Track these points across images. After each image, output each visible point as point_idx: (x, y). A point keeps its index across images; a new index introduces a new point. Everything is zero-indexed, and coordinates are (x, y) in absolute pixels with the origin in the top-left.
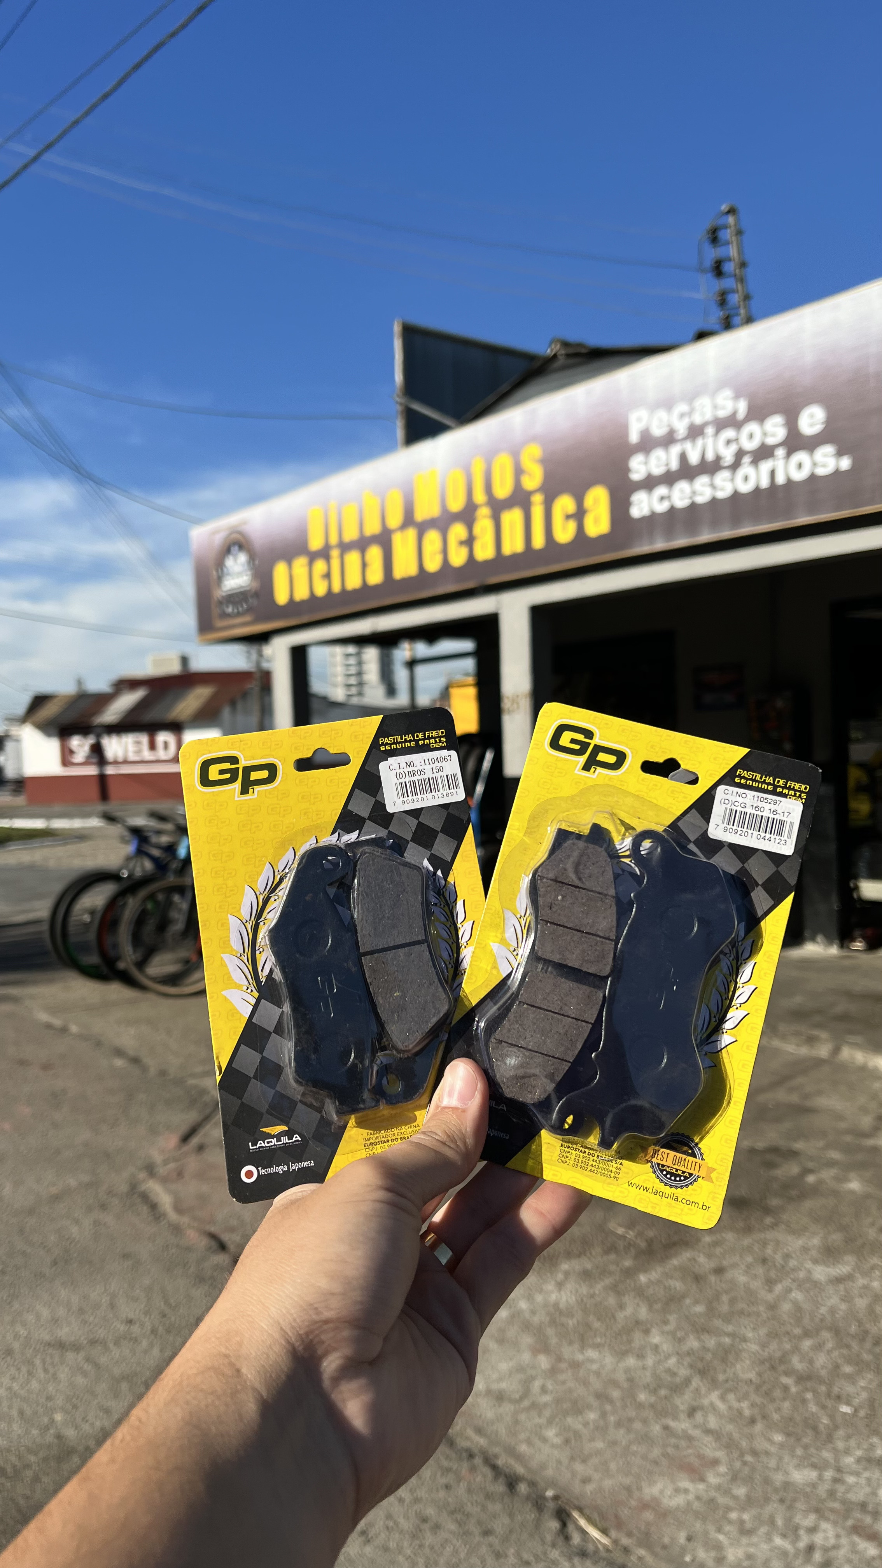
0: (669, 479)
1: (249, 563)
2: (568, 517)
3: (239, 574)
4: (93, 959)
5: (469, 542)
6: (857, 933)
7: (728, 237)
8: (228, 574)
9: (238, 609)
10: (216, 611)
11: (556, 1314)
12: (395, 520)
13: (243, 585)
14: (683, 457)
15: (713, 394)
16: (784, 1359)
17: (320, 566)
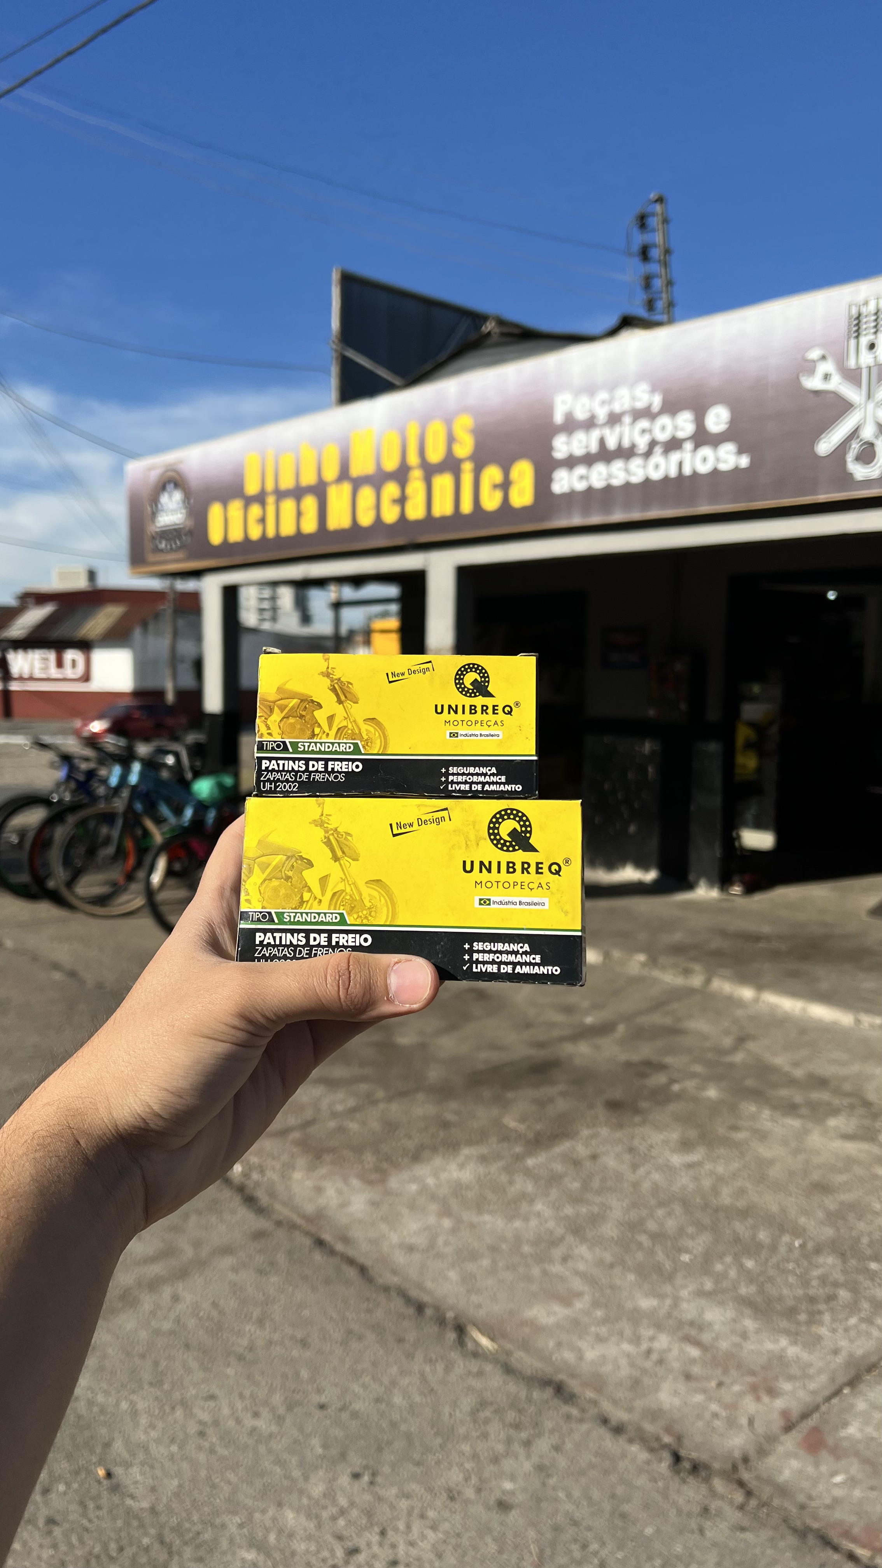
0: (589, 460)
1: (184, 502)
2: (495, 486)
3: (174, 511)
4: (24, 878)
5: (402, 501)
6: (736, 878)
7: (655, 224)
8: (162, 510)
9: (171, 546)
10: (148, 545)
11: (458, 1189)
12: (331, 473)
13: (178, 522)
14: (602, 442)
15: (633, 385)
16: (641, 1222)
17: (255, 511)
